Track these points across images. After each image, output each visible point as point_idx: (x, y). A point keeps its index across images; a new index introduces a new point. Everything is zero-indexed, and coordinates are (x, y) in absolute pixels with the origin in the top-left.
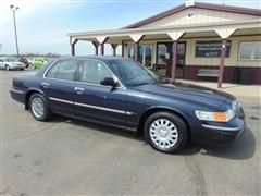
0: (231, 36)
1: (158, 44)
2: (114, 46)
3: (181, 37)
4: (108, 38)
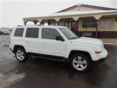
1: (65, 22)
3: (78, 19)
4: (43, 20)
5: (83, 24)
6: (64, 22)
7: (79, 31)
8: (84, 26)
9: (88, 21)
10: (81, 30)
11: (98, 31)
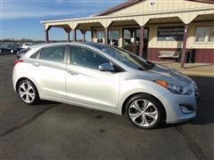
0: (192, 22)
1: (124, 29)
2: (84, 32)
3: (147, 24)
4: (79, 24)
5: (158, 33)
6: (121, 28)
7: (150, 46)
9: (169, 28)
10: (155, 47)
11: (187, 47)
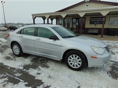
0: (107, 14)
1: (73, 18)
3: (84, 15)
4: (50, 16)
5: (90, 20)
6: (71, 18)
7: (86, 27)
8: (91, 23)
9: (96, 18)
10: (88, 27)
11: (105, 27)
